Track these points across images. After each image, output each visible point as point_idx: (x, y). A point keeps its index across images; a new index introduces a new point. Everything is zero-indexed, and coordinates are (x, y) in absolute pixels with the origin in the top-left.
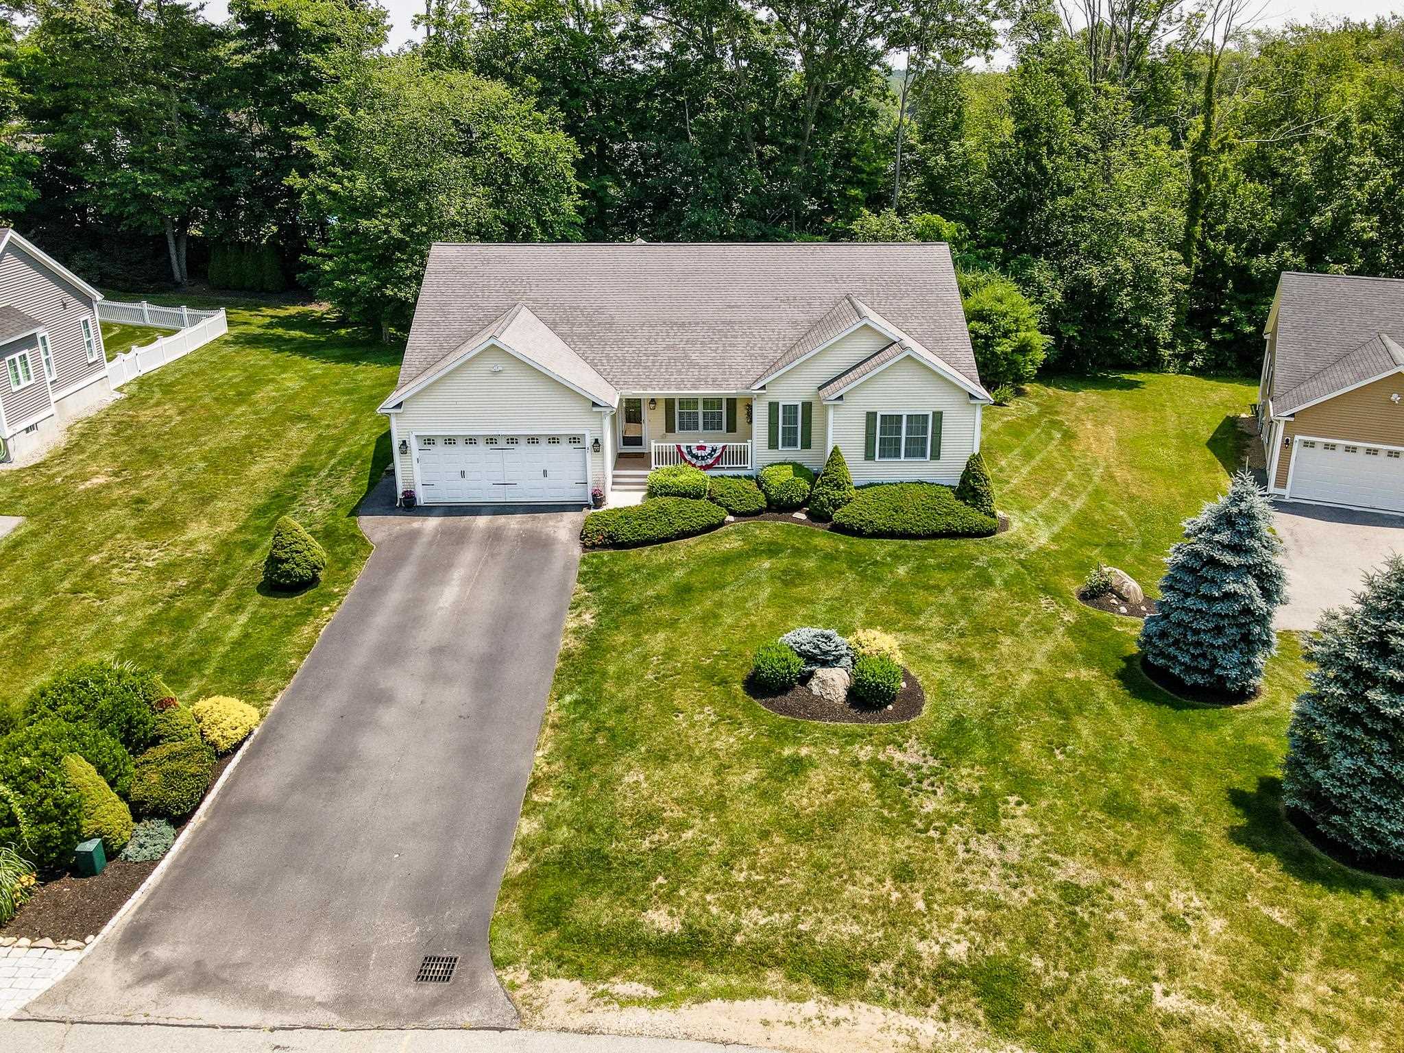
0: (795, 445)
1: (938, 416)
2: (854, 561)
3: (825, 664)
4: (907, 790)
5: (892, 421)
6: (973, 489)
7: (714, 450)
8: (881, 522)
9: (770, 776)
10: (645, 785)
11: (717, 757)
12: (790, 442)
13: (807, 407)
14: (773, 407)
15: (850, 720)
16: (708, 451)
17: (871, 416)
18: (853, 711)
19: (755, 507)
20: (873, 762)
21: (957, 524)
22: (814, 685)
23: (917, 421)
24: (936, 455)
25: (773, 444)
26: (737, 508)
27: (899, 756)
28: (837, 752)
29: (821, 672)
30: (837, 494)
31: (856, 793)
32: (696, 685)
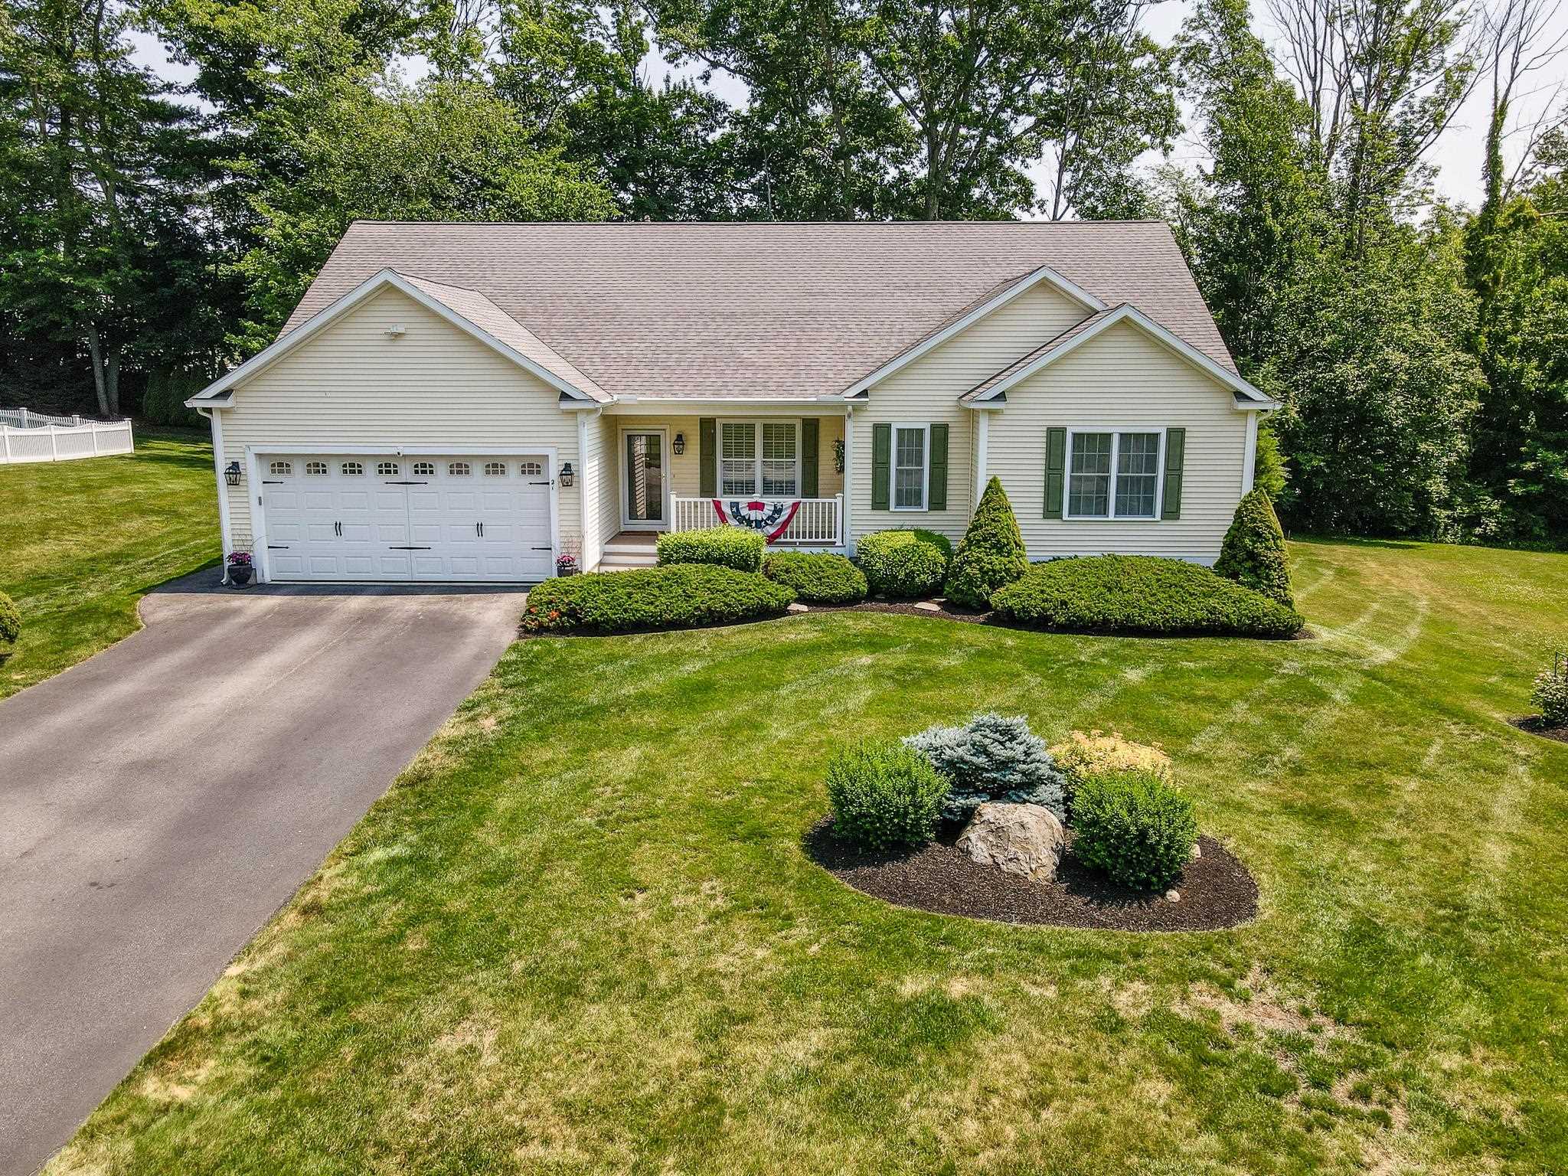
0: (919, 504)
1: (1177, 436)
2: (1039, 663)
3: (999, 793)
4: (1289, 1107)
5: (1092, 445)
6: (1252, 556)
7: (778, 511)
8: (1082, 605)
9: (861, 1047)
11: (715, 992)
12: (909, 497)
13: (940, 432)
14: (881, 432)
15: (1073, 919)
16: (768, 511)
17: (1055, 436)
18: (1078, 901)
19: (844, 589)
20: (1158, 1021)
21: (1229, 612)
22: (977, 842)
23: (1140, 444)
24: (1172, 512)
25: (879, 502)
26: (812, 589)
27: (1230, 1011)
28: (1051, 992)
29: (990, 810)
30: (997, 561)
32: (691, 839)
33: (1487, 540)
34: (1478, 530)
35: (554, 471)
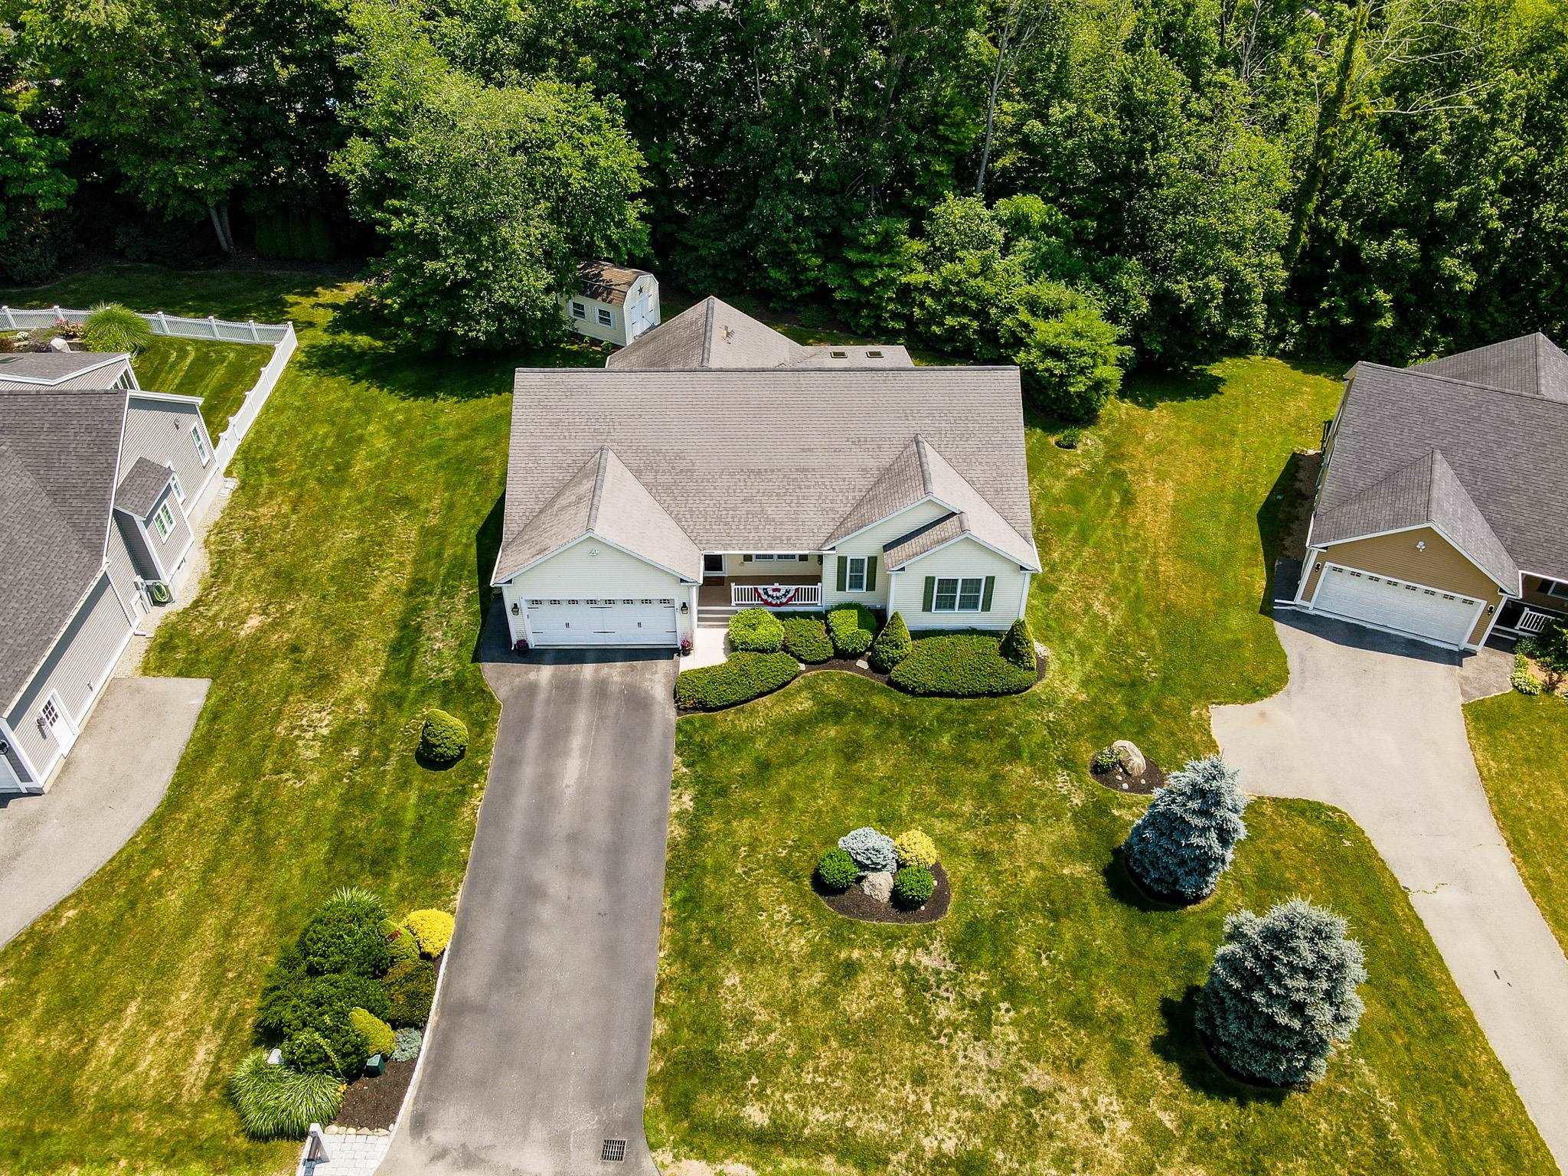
0: (861, 587)
1: (990, 581)
2: (907, 726)
3: (875, 870)
4: (928, 995)
5: (948, 585)
6: (1016, 650)
7: (788, 592)
8: (932, 684)
9: (830, 980)
10: (740, 989)
11: (792, 961)
12: (856, 584)
13: (873, 561)
14: (842, 561)
15: (892, 919)
16: (783, 592)
17: (929, 581)
18: (894, 911)
19: (823, 657)
20: (907, 966)
21: (997, 685)
22: (865, 884)
23: (972, 584)
24: (987, 607)
25: (841, 587)
26: (807, 658)
27: (925, 960)
28: (879, 955)
29: (872, 876)
30: (896, 653)
31: (891, 1000)
32: (775, 880)
33: (1284, 356)
34: (1282, 345)
35: (678, 605)
